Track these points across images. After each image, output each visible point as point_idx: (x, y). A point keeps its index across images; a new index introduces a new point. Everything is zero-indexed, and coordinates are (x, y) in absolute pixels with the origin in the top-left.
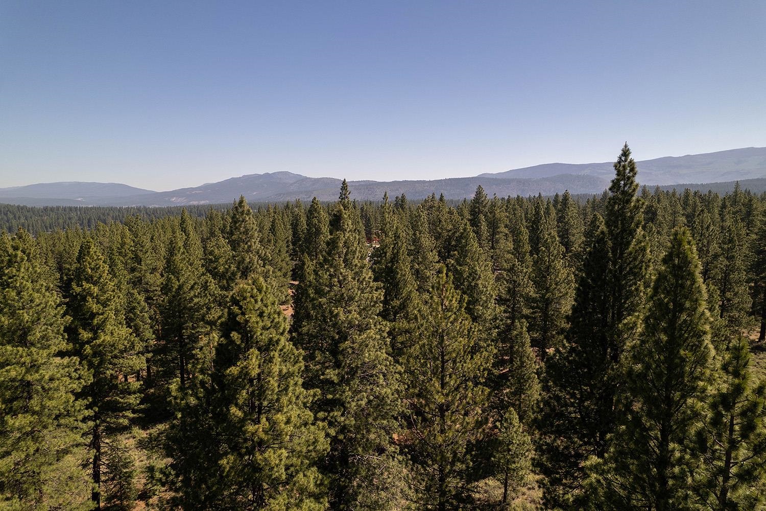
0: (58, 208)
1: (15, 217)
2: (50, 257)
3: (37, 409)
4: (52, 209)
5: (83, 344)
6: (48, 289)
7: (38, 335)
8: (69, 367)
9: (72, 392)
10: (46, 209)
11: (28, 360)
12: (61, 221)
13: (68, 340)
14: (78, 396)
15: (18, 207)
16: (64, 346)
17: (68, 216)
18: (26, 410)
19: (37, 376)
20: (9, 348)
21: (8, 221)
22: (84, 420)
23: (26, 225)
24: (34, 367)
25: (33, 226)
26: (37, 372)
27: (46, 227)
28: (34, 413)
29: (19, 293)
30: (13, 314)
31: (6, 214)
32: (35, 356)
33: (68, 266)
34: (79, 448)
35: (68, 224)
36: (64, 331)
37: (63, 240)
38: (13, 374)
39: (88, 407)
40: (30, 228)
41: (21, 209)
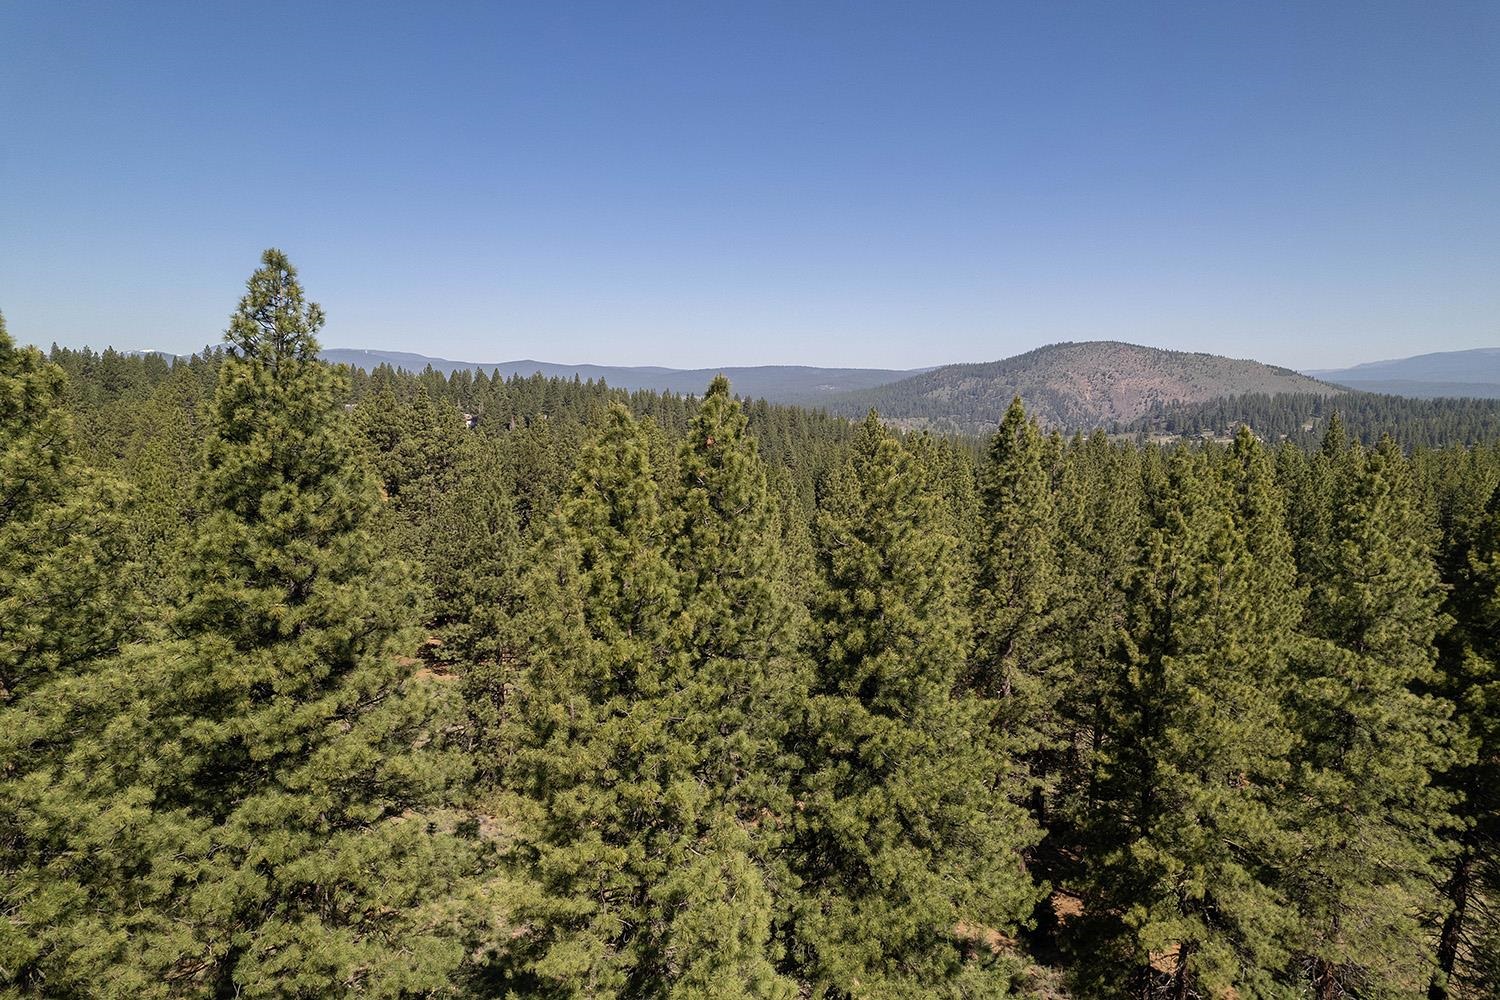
0: (1463, 402)
1: (1377, 415)
2: (1430, 496)
3: (1357, 770)
4: (1451, 404)
5: (1468, 680)
6: (1417, 554)
7: (1384, 637)
8: (1430, 715)
9: (1429, 766)
10: (1438, 403)
11: (1357, 677)
12: (1464, 428)
13: (1439, 662)
14: (1438, 779)
15: (1387, 397)
16: (1427, 672)
17: (1481, 418)
18: (1338, 766)
19: (1366, 711)
20: (1330, 645)
21: (1363, 424)
22: (1442, 832)
23: (1395, 432)
24: (1365, 693)
25: (1407, 436)
26: (1368, 703)
27: (1432, 440)
28: (1350, 776)
29: (1363, 553)
30: (1345, 588)
31: (1363, 411)
32: (1371, 675)
33: (1463, 519)
34: (1420, 881)
35: (1479, 435)
36: (1434, 643)
37: (1463, 466)
38: (1328, 693)
39: (1453, 810)
40: (1401, 439)
41: (1389, 401)
